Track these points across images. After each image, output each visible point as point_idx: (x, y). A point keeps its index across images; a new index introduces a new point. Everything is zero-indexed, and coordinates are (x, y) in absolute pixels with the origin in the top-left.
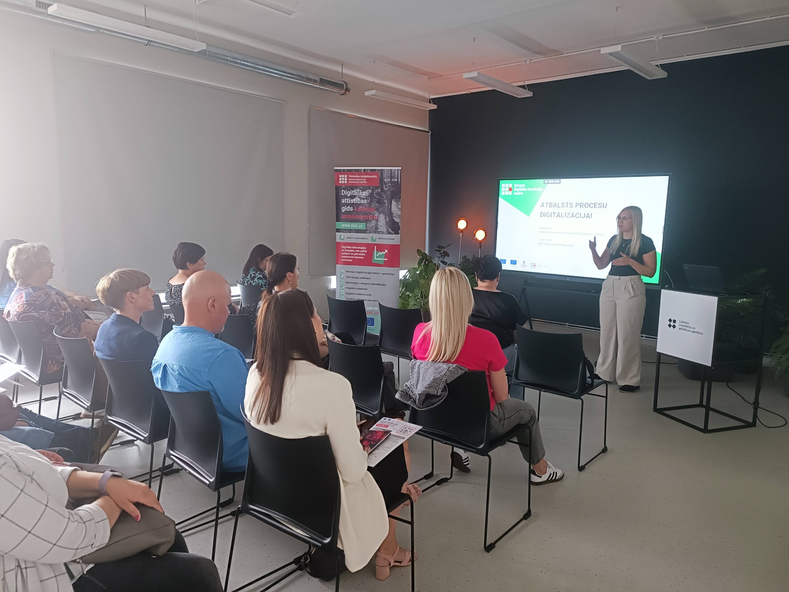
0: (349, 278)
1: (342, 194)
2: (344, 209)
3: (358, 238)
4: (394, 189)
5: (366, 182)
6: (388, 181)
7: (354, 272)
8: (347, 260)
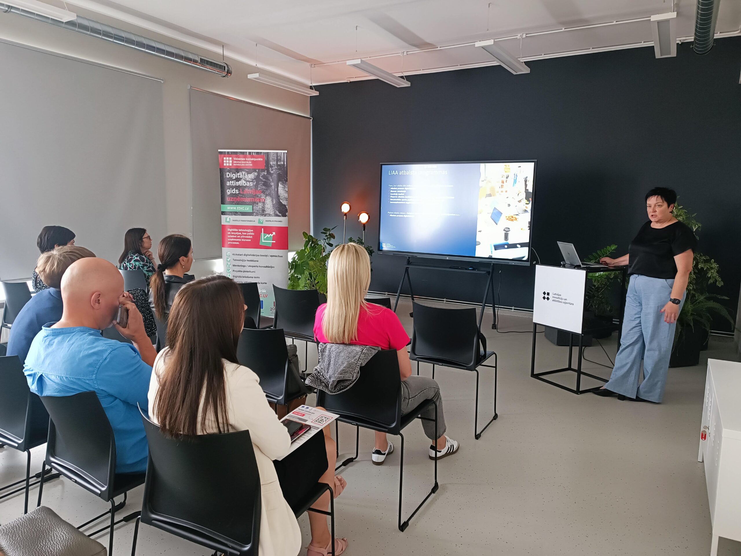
0: (236, 261)
1: (227, 177)
2: (229, 192)
3: (244, 221)
4: (281, 172)
5: (251, 165)
6: (274, 164)
7: (241, 255)
8: (234, 243)
